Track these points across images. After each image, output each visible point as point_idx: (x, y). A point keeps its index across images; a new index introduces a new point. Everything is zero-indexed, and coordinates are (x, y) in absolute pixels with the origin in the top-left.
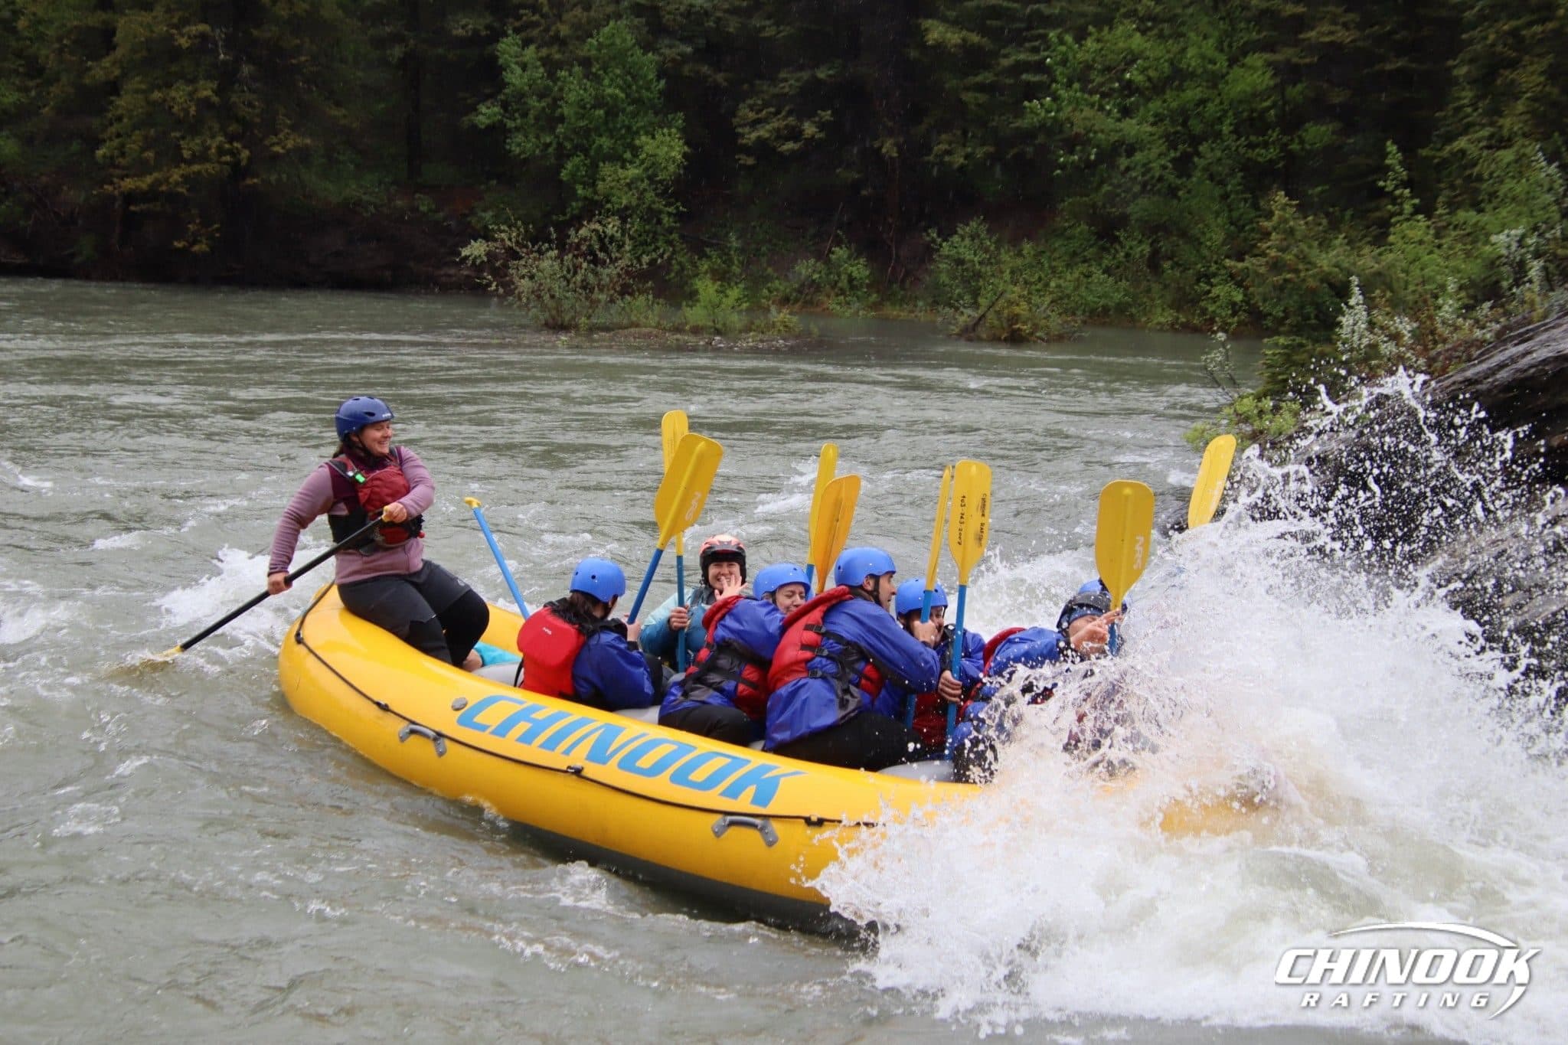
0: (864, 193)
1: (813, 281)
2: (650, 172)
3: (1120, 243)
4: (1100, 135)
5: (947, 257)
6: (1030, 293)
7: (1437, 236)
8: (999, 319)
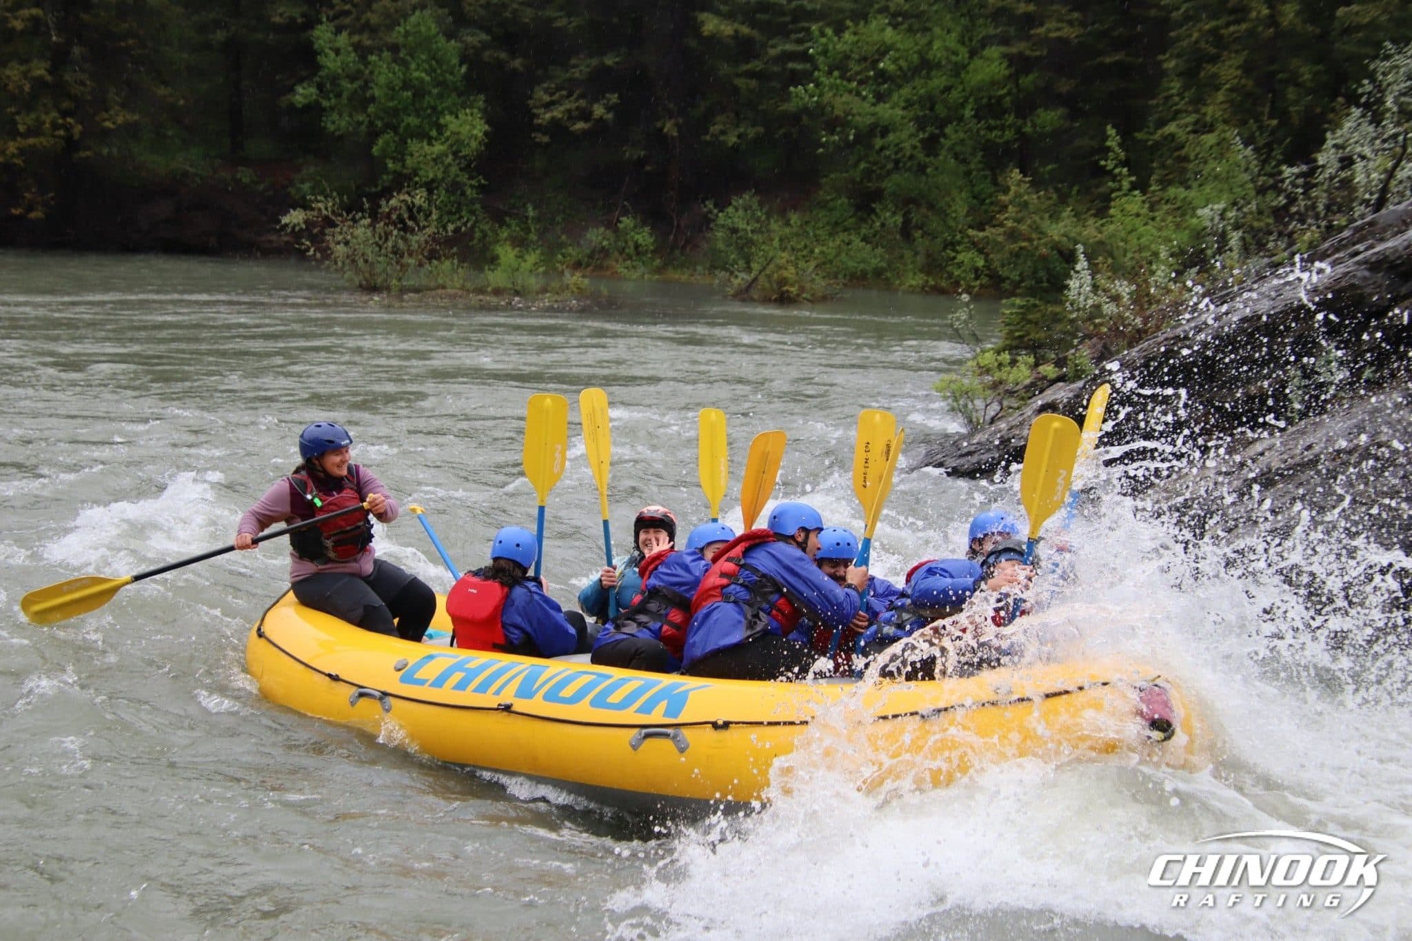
0: (648, 168)
1: (603, 248)
2: (454, 148)
3: (877, 215)
4: (857, 118)
5: (723, 226)
6: (797, 259)
7: (1152, 209)
8: (770, 282)
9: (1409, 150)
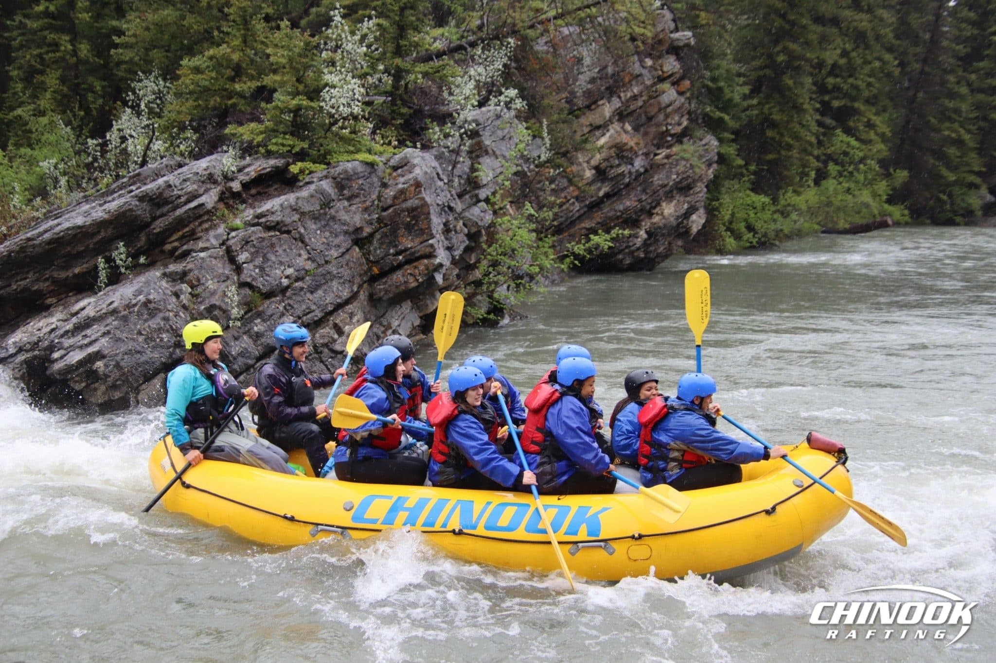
7: (10, 160)
9: (157, 134)
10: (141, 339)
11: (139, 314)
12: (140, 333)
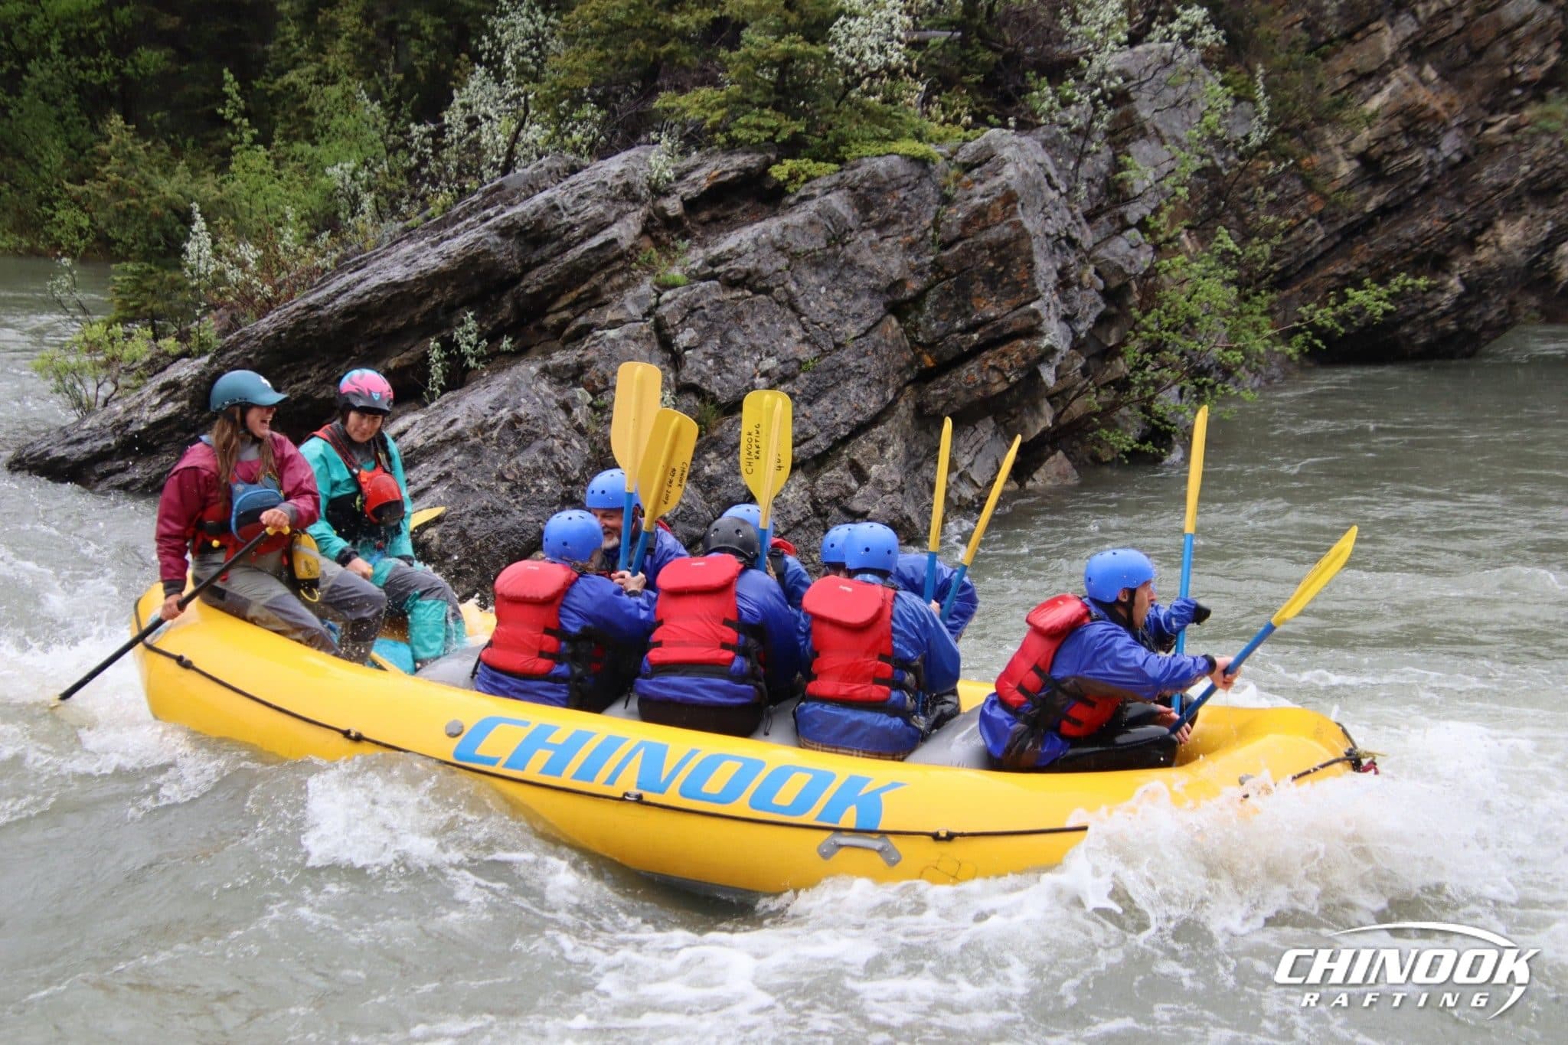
7: (277, 166)
9: (532, 112)
10: (503, 488)
11: (501, 442)
12: (502, 478)
